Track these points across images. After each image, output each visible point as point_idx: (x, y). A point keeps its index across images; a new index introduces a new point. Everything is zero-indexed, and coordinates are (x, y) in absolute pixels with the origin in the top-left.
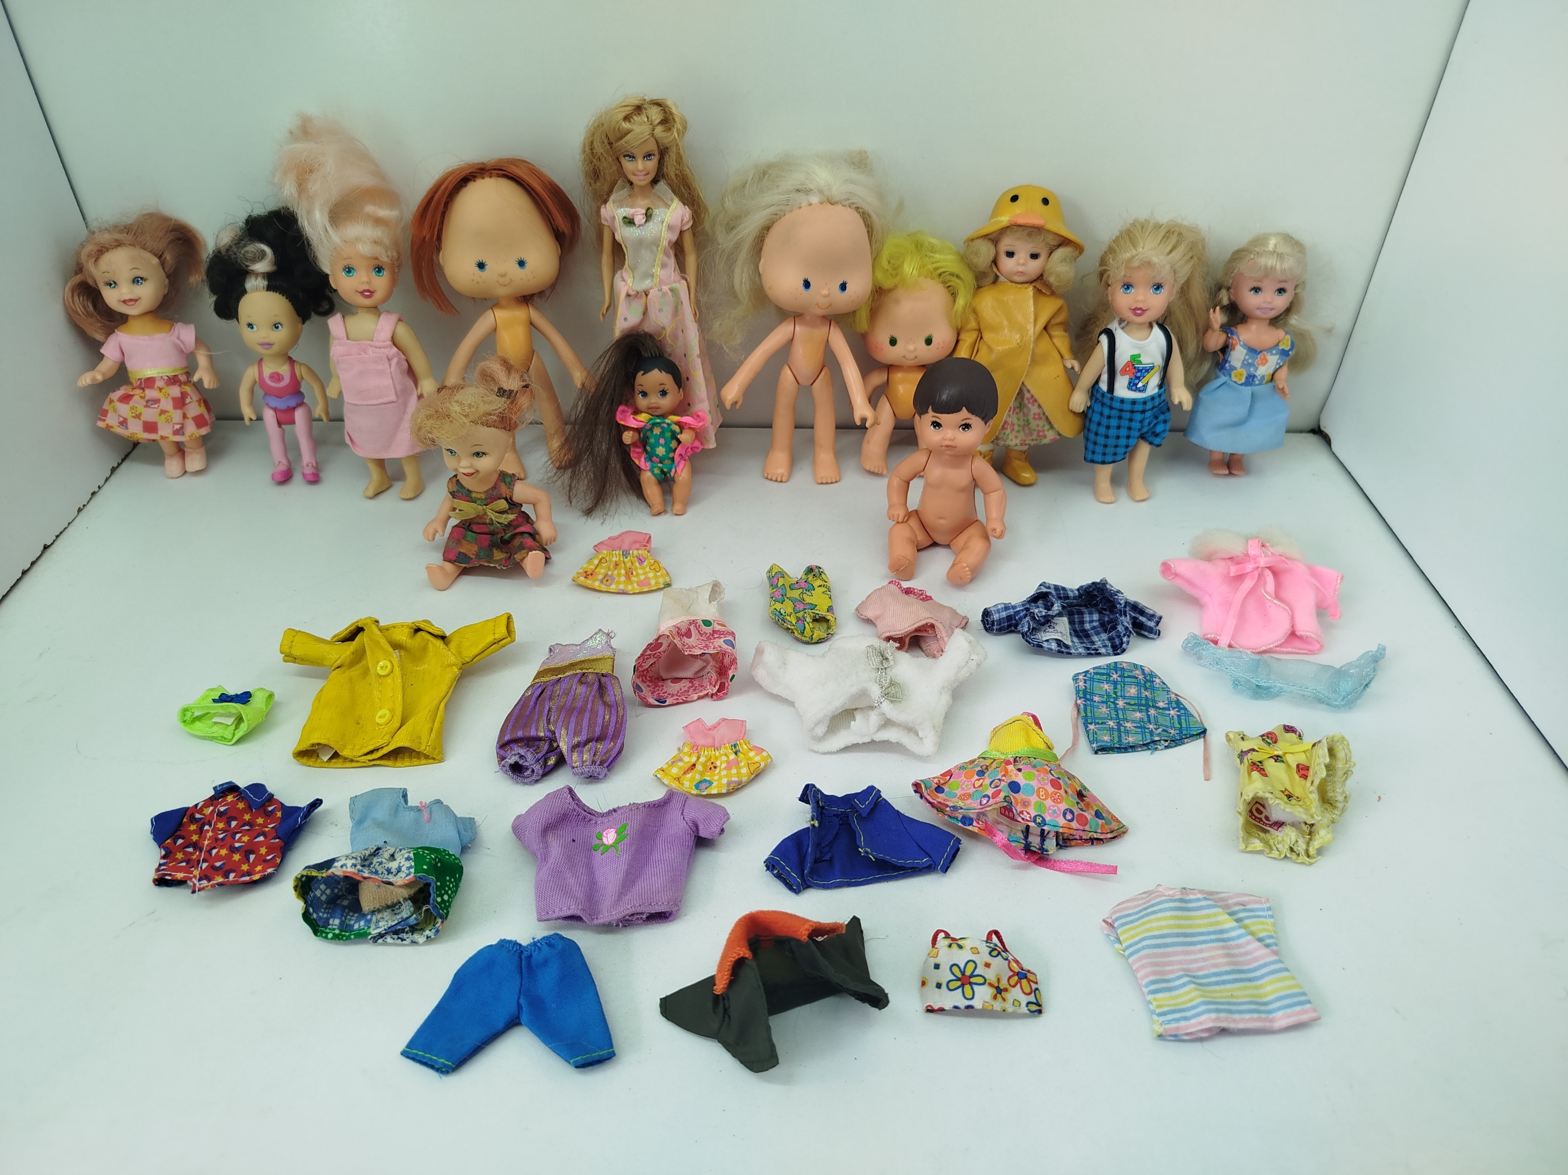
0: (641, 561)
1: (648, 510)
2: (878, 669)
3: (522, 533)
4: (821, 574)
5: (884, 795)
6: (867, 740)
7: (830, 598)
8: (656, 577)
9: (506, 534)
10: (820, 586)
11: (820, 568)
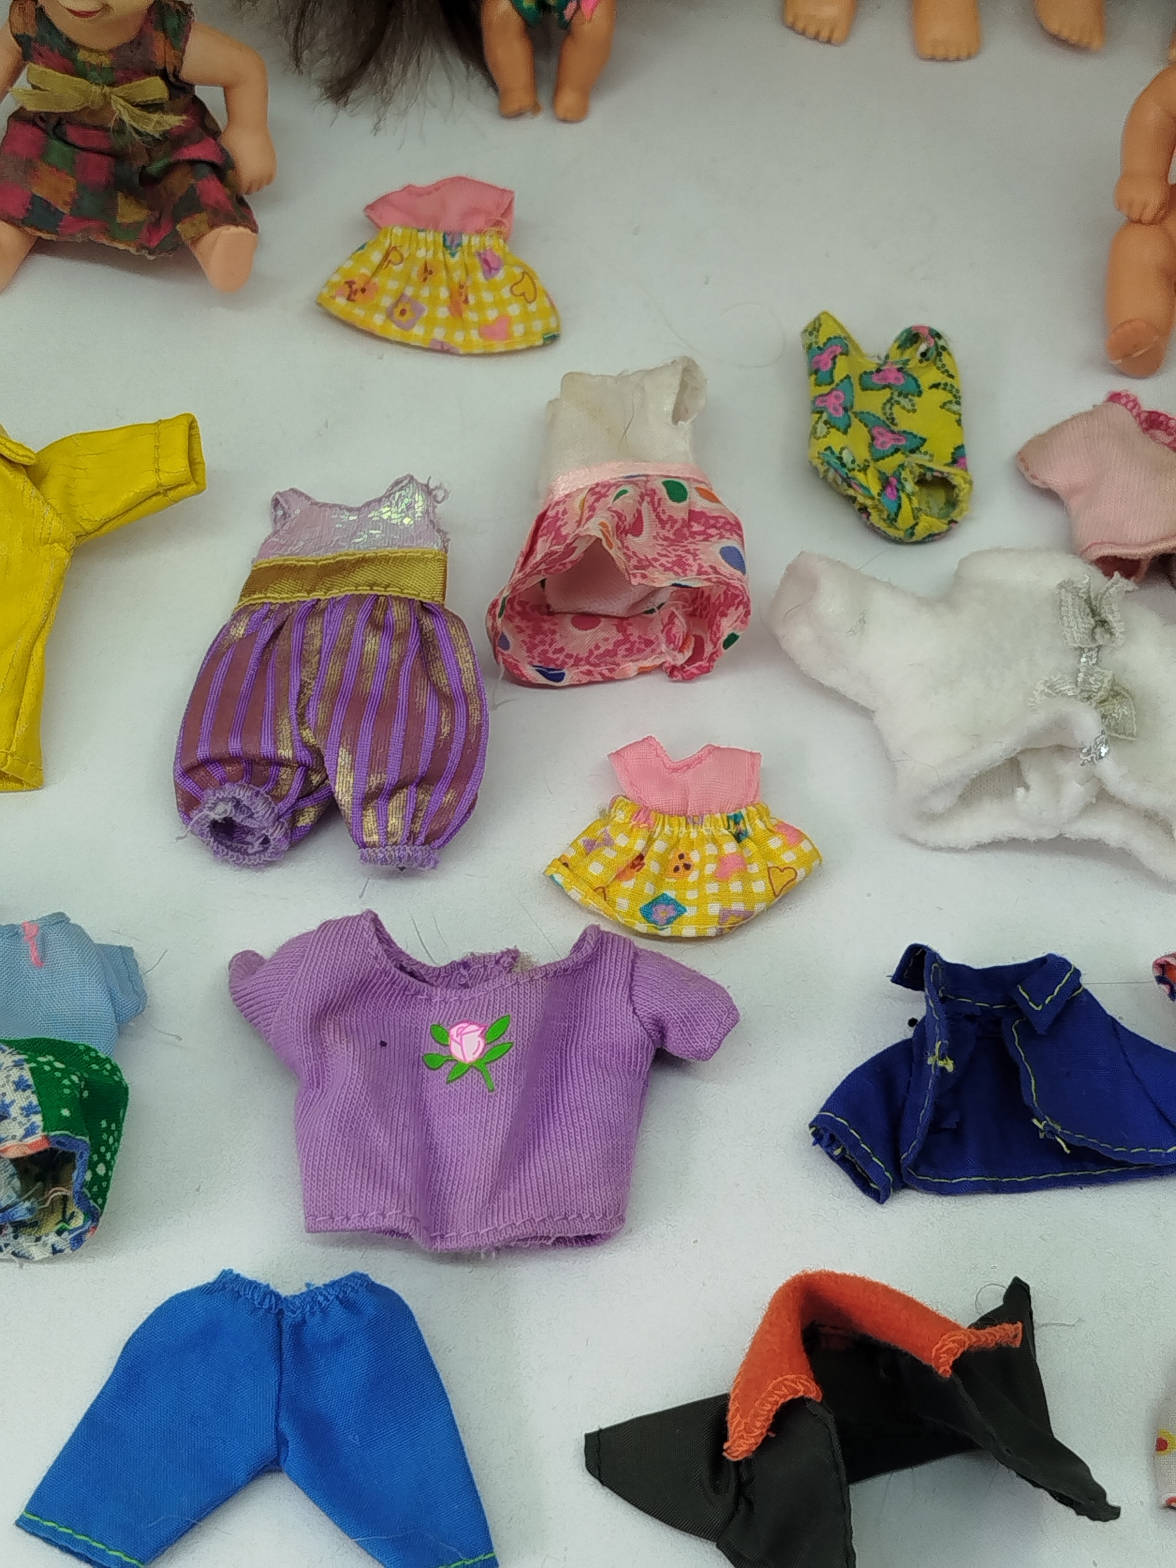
0: (489, 266)
1: (488, 99)
2: (1082, 649)
3: (193, 163)
4: (939, 354)
5: (1086, 982)
6: (1048, 834)
7: (959, 422)
8: (526, 316)
9: (152, 160)
10: (936, 386)
11: (939, 336)
